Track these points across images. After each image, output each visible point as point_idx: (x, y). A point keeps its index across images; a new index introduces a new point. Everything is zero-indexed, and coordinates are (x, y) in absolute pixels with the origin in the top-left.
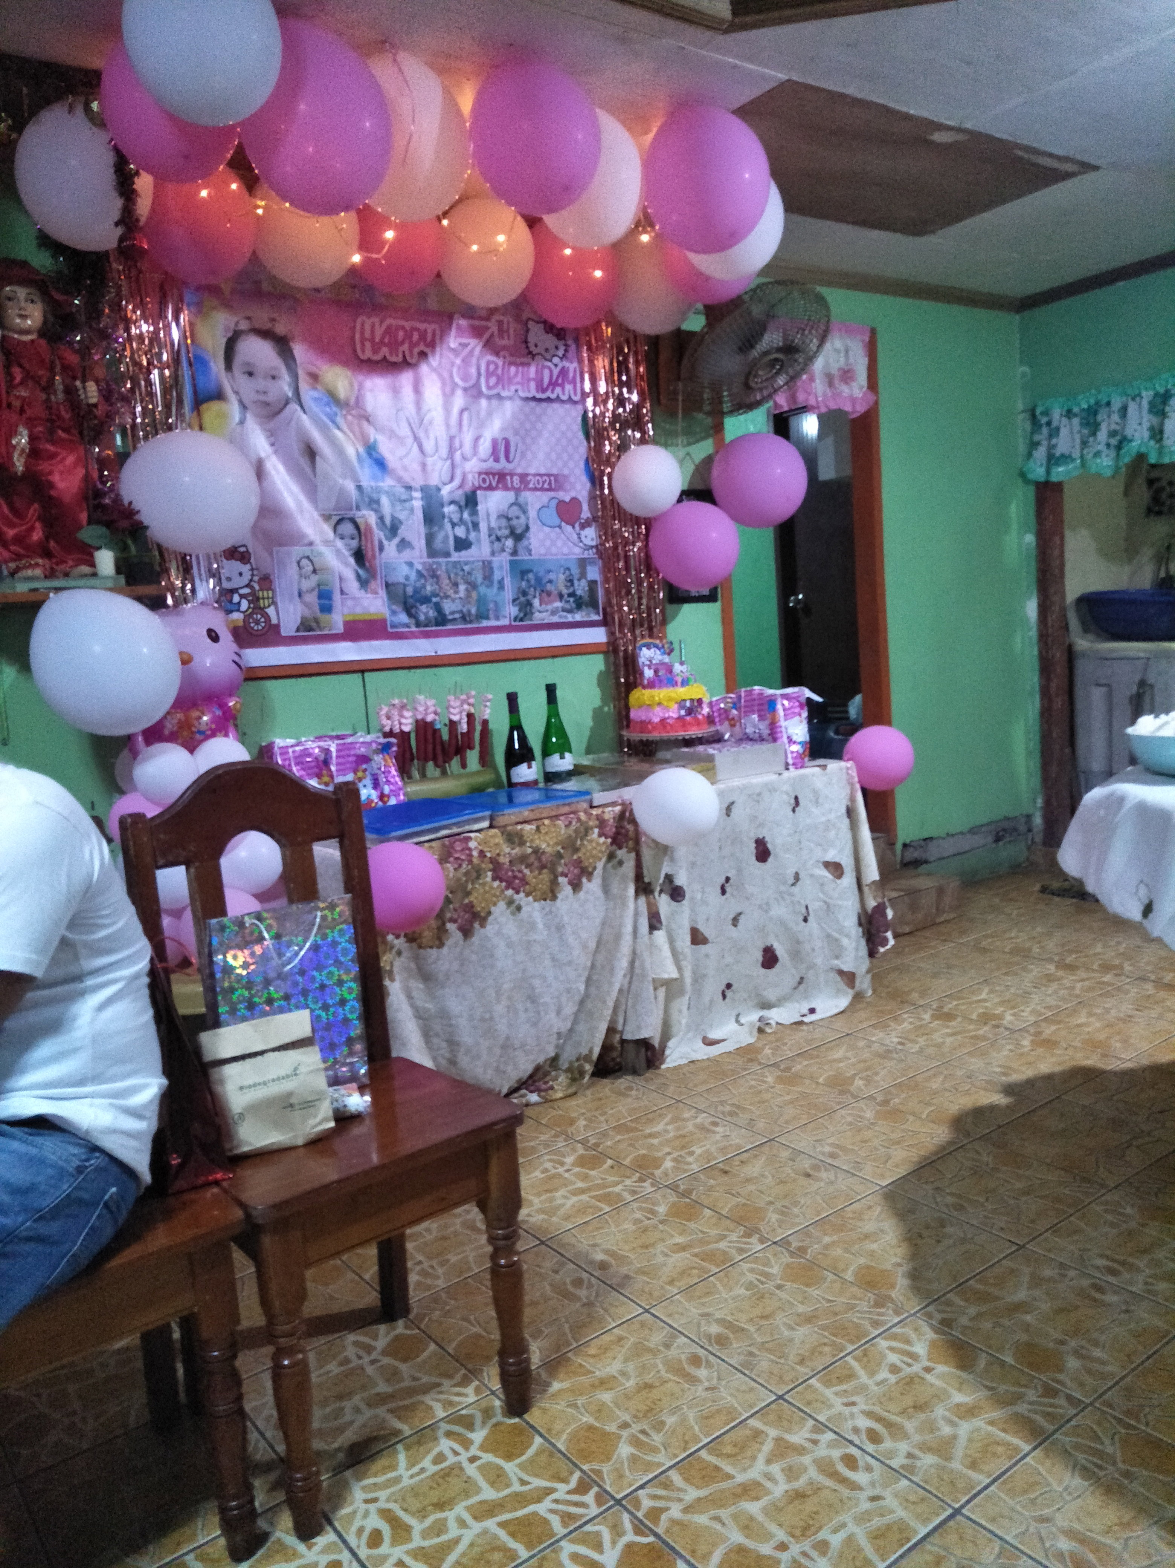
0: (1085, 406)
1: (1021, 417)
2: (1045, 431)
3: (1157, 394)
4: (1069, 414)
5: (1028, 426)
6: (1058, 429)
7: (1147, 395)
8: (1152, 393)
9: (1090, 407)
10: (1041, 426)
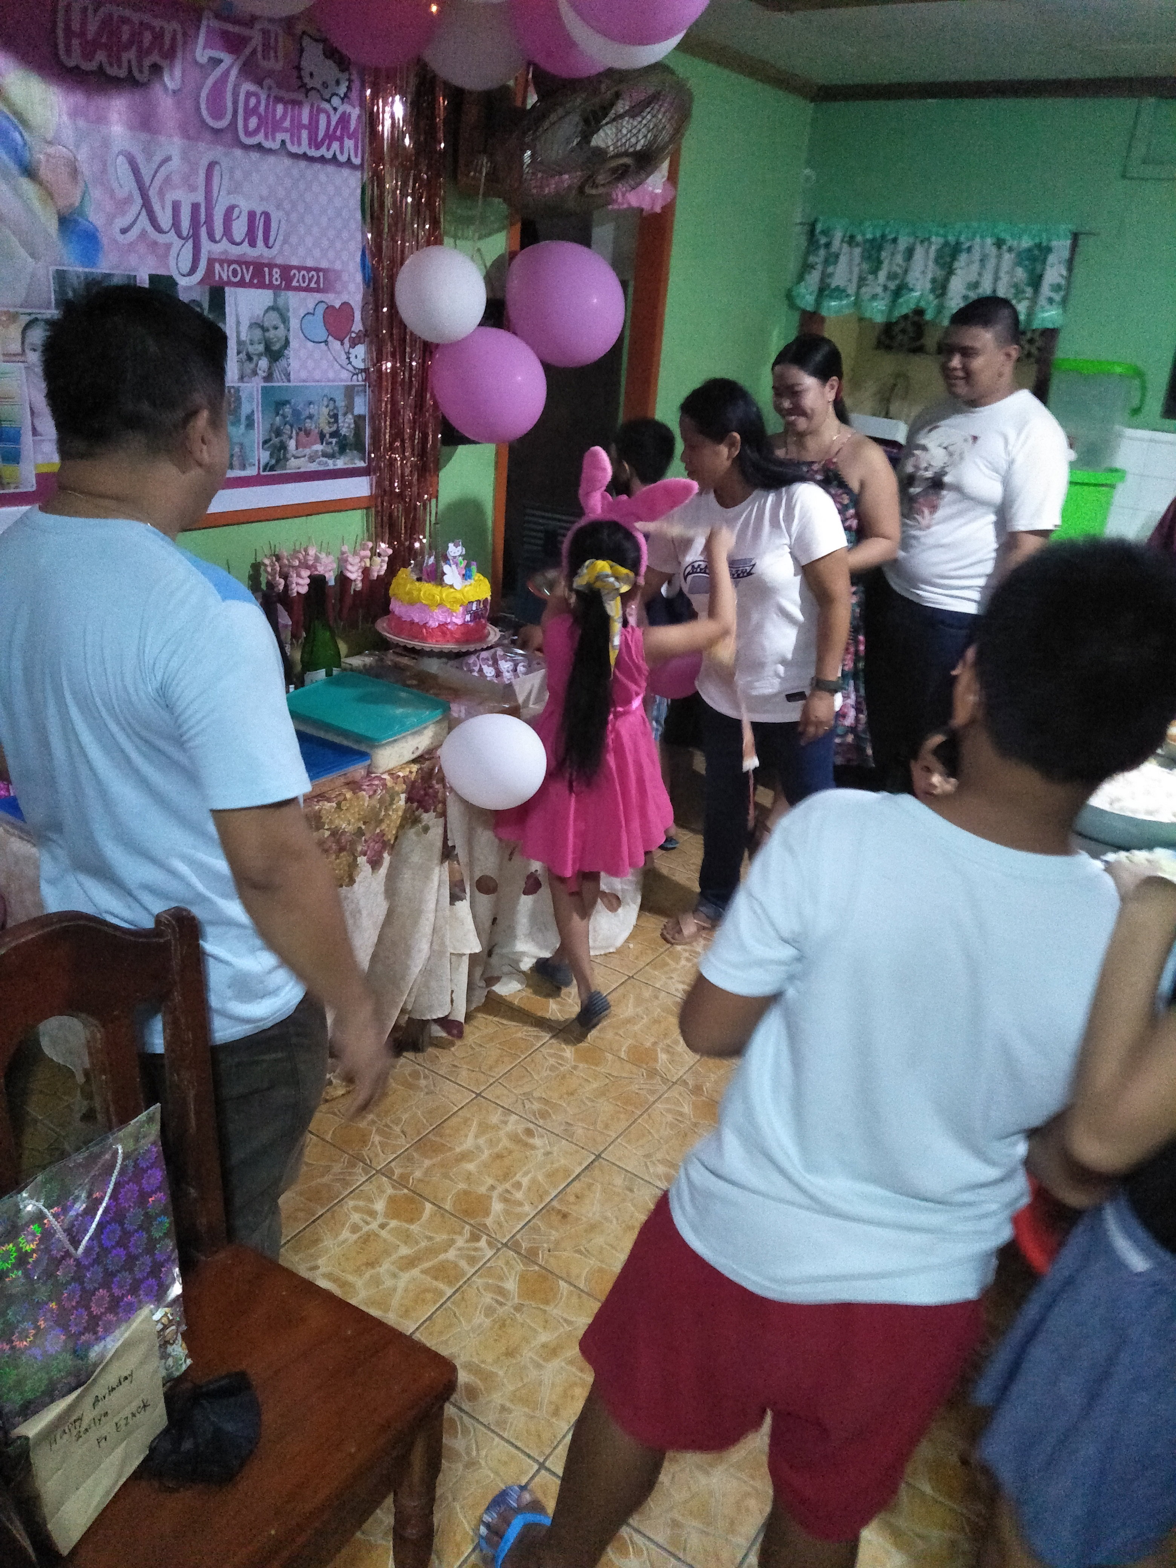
0: (869, 236)
1: (798, 229)
2: (822, 252)
3: (946, 244)
4: (851, 240)
5: (803, 242)
6: (837, 256)
7: (937, 241)
8: (941, 240)
9: (874, 240)
10: (818, 248)
